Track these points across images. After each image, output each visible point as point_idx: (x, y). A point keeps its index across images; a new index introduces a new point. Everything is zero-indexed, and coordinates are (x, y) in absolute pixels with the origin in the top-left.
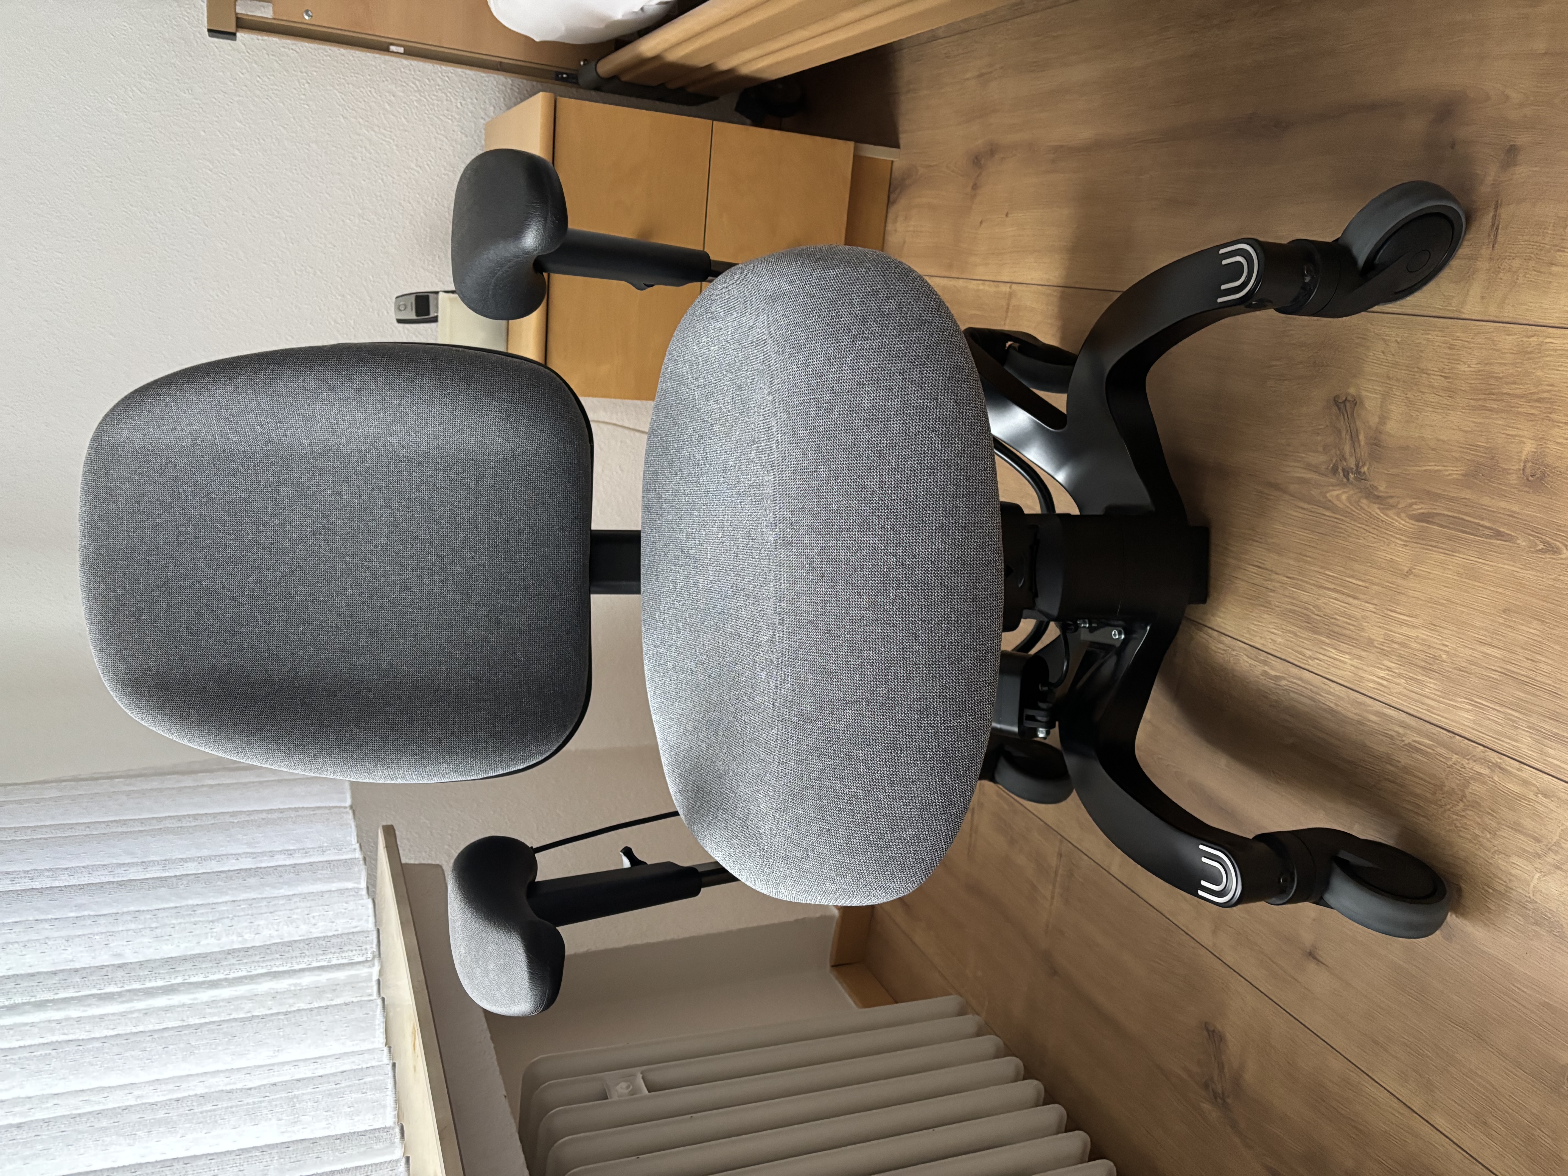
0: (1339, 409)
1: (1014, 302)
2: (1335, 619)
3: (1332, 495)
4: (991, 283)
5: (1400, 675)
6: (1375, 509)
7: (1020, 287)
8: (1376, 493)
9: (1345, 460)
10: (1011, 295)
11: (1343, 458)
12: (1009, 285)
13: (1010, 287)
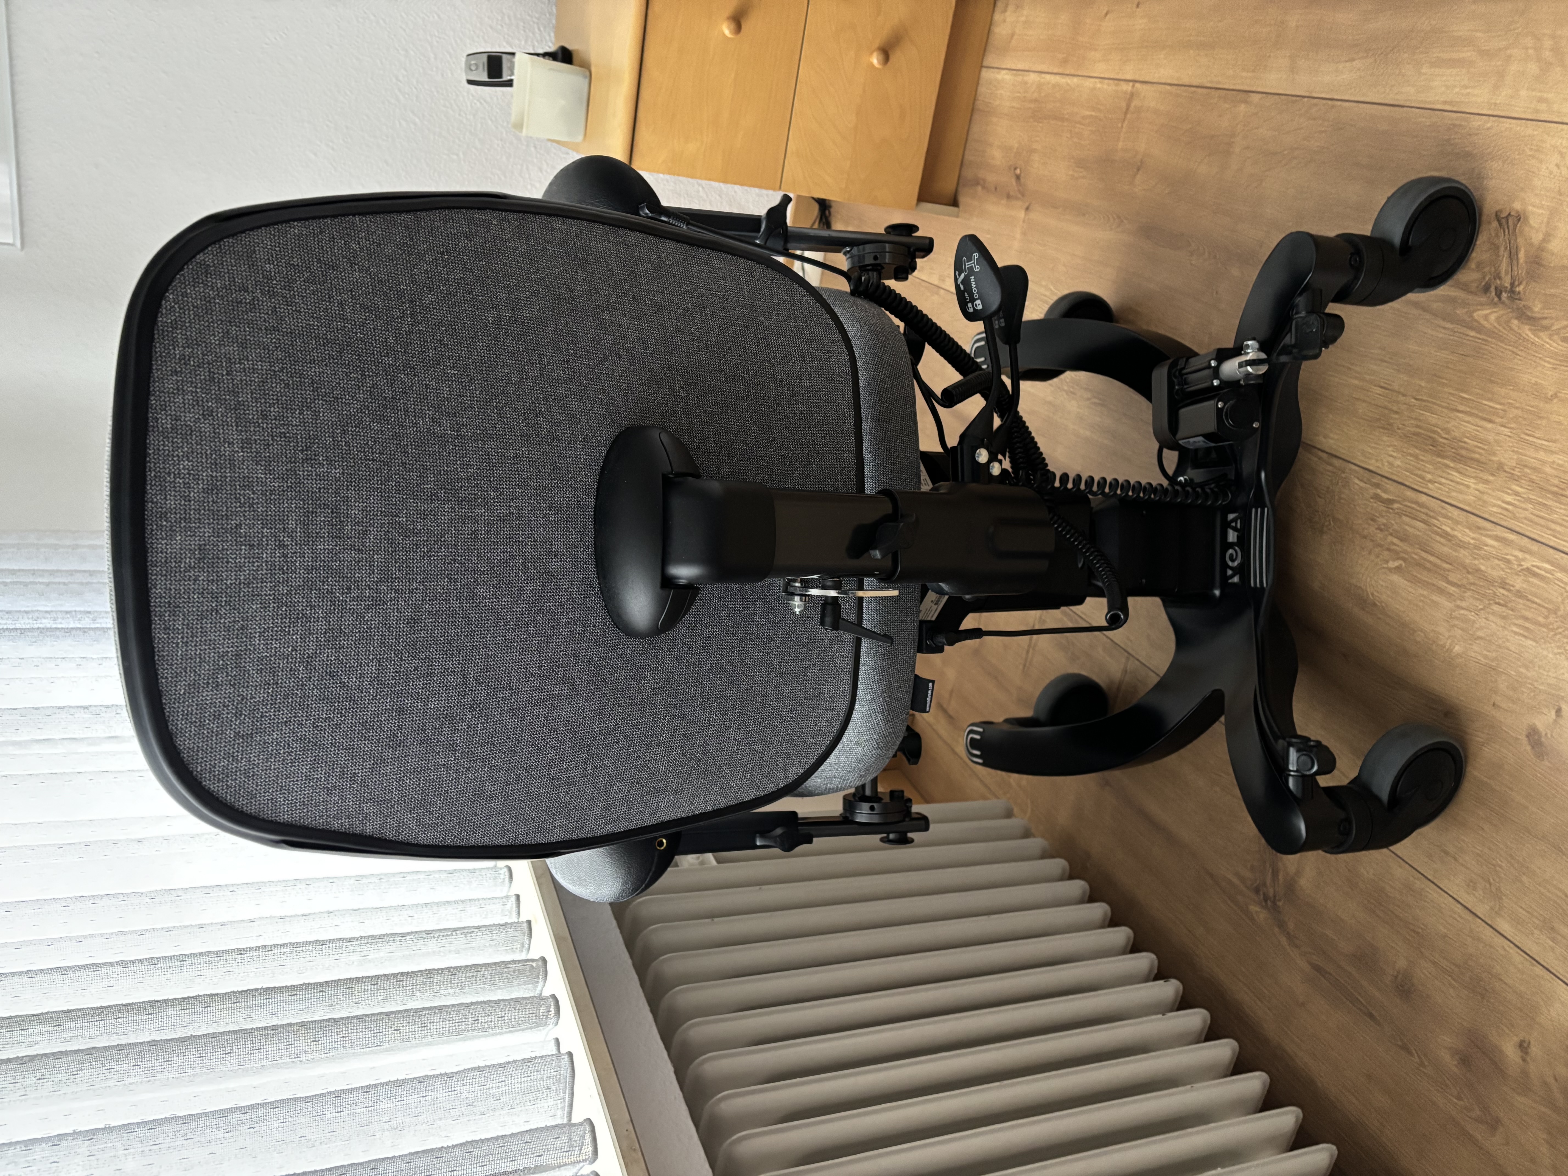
0: (1500, 224)
1: (1135, 103)
2: (1465, 442)
3: (1479, 315)
4: (1111, 82)
5: (1528, 500)
6: (1526, 331)
7: (1145, 86)
8: (1529, 314)
9: (1500, 278)
10: (1132, 96)
11: (1498, 276)
12: (1131, 84)
13: (1133, 86)
